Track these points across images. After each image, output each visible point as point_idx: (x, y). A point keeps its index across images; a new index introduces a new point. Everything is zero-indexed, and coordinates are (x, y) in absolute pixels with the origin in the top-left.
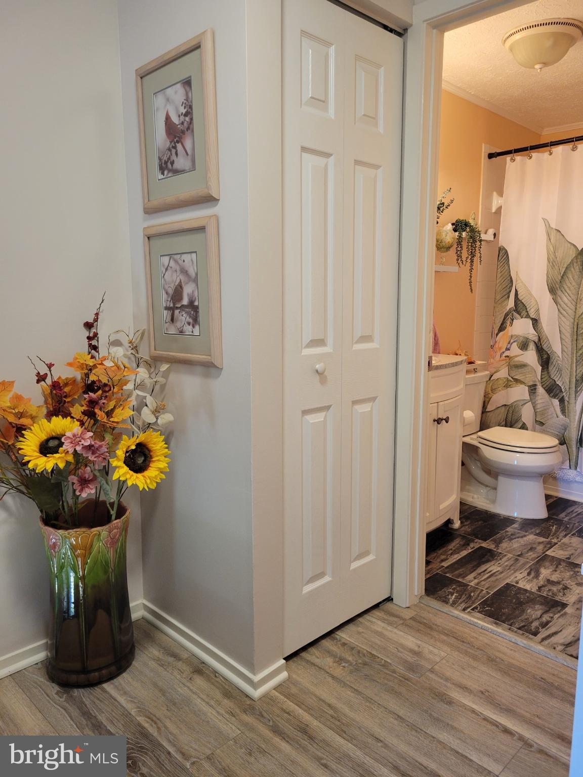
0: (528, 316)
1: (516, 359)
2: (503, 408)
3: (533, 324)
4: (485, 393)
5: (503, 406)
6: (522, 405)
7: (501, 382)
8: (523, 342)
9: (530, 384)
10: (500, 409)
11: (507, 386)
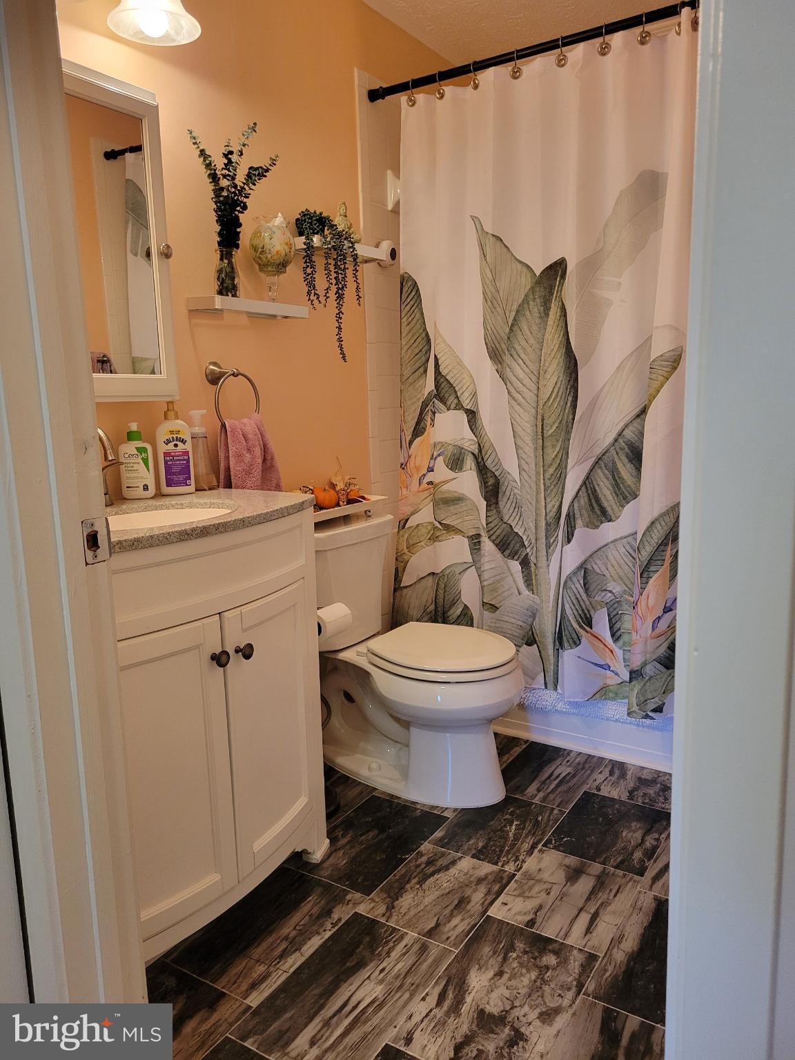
0: (459, 406)
1: (445, 488)
2: (431, 578)
3: (469, 422)
4: (397, 553)
5: (429, 574)
6: (460, 574)
7: (423, 531)
8: (454, 455)
9: (471, 534)
10: (424, 582)
11: (434, 539)
